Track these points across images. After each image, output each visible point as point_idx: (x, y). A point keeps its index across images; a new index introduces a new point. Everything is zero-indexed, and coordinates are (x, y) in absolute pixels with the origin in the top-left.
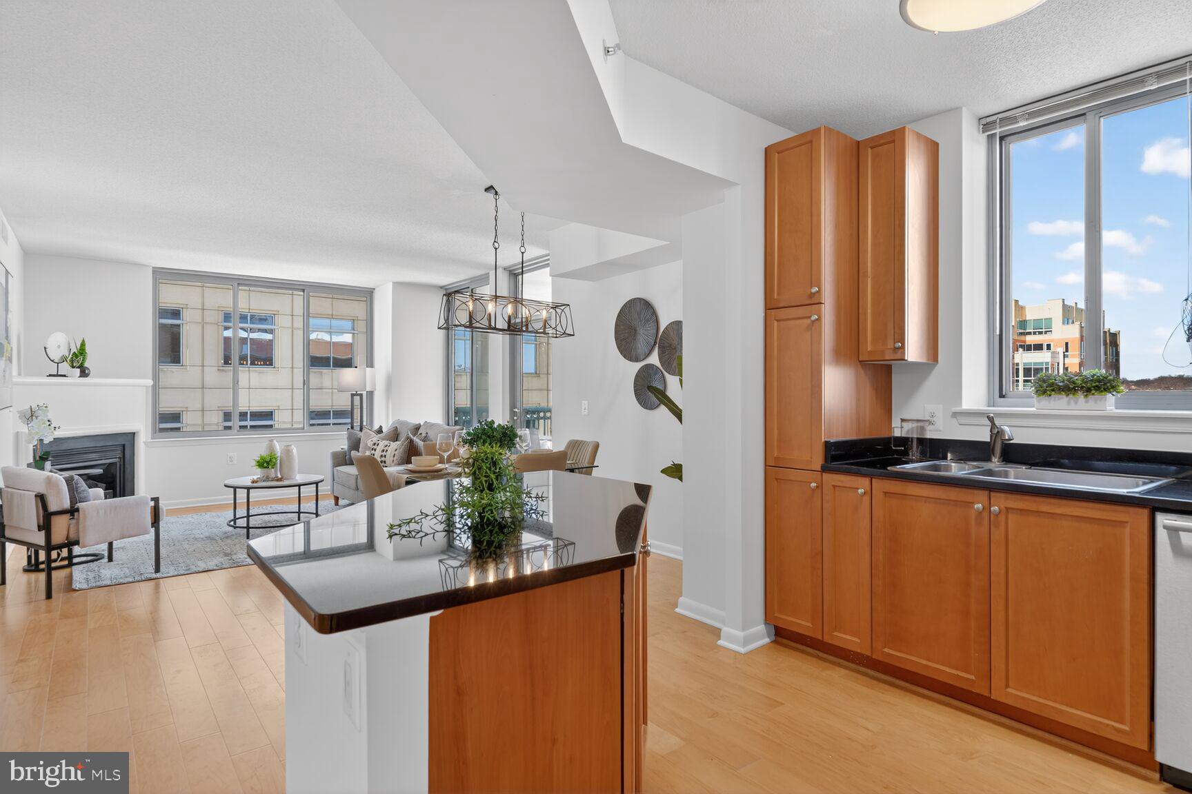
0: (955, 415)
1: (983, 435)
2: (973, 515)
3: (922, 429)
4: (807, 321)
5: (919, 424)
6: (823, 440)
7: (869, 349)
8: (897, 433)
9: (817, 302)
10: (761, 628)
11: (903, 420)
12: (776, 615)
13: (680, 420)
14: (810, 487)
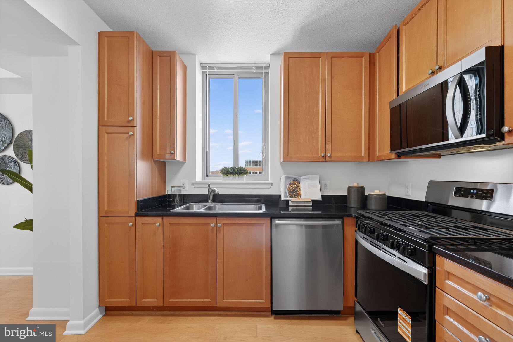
0: (193, 184)
1: (205, 192)
2: (210, 228)
3: (180, 190)
4: (127, 135)
5: (179, 188)
6: (136, 199)
7: (158, 153)
8: (169, 193)
9: (132, 125)
10: (97, 310)
11: (172, 187)
12: (107, 300)
13: (31, 191)
14: (129, 226)
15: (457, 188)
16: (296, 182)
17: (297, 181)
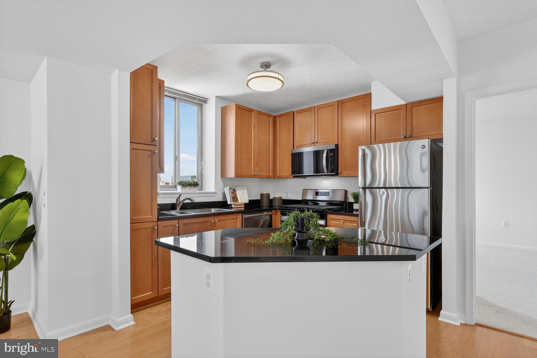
2: (210, 225)
6: (157, 207)
12: (133, 298)
15: (316, 192)
16: (234, 192)
17: (235, 190)
